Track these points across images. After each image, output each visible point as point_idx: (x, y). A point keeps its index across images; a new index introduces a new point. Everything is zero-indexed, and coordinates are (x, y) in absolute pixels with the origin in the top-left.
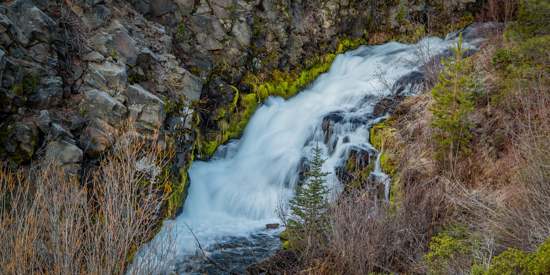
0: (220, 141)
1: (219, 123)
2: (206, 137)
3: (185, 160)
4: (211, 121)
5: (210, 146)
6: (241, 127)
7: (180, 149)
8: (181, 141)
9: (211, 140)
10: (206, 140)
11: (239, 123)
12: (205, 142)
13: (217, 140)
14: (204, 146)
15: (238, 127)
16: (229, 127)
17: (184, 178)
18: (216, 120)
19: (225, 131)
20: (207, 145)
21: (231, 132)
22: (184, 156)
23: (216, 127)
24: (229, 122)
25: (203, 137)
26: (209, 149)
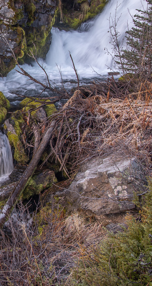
0: (82, 19)
1: (82, 6)
2: (72, 15)
3: (47, 21)
4: (76, 4)
5: (73, 21)
6: (98, 9)
7: (42, 10)
8: (43, 3)
9: (75, 18)
10: (71, 18)
11: (98, 6)
12: (70, 19)
13: (80, 18)
14: (69, 21)
15: (96, 9)
16: (89, 9)
17: (45, 35)
18: (80, 3)
19: (86, 11)
20: (72, 21)
21: (92, 13)
22: (46, 17)
23: (80, 9)
24: (90, 6)
25: (69, 15)
26: (73, 24)
